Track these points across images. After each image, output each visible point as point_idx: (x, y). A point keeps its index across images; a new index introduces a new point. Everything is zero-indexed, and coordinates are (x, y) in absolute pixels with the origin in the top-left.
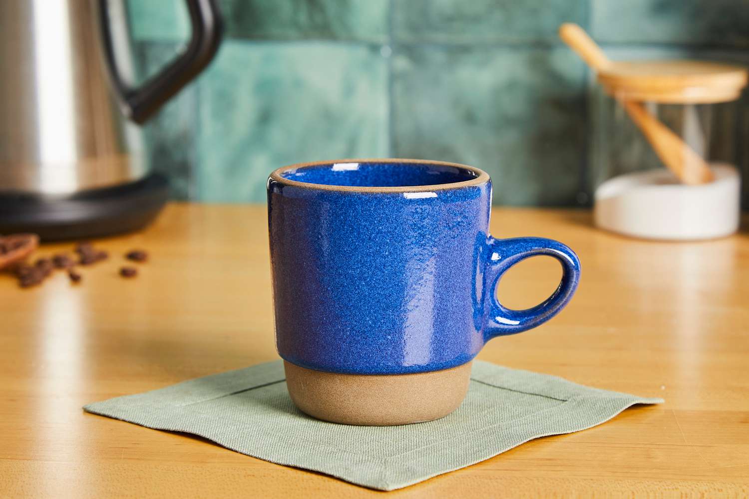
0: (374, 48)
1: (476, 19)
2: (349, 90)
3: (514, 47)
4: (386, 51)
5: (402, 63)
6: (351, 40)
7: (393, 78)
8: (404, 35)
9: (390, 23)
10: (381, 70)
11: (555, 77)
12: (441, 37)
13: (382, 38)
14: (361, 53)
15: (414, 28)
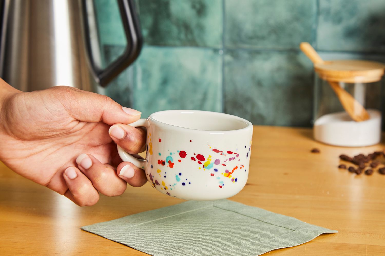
0: (216, 51)
1: (263, 38)
2: (204, 70)
3: (281, 52)
4: (221, 52)
5: (228, 58)
6: (205, 47)
7: (224, 65)
8: (229, 45)
9: (223, 38)
10: (219, 61)
11: (300, 66)
12: (247, 46)
13: (220, 46)
14: (210, 53)
15: (234, 42)
